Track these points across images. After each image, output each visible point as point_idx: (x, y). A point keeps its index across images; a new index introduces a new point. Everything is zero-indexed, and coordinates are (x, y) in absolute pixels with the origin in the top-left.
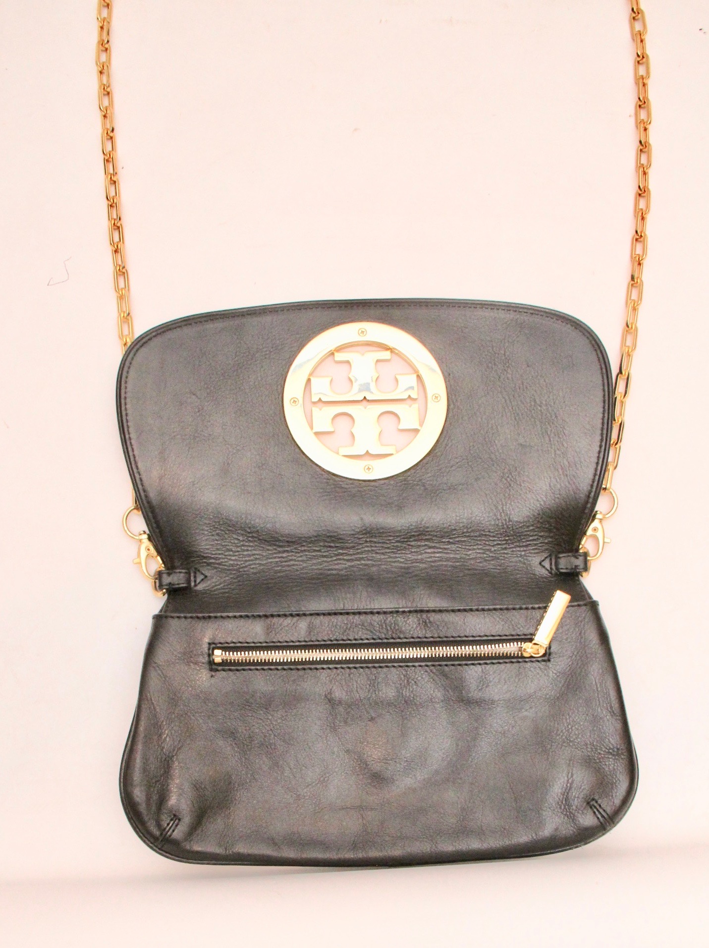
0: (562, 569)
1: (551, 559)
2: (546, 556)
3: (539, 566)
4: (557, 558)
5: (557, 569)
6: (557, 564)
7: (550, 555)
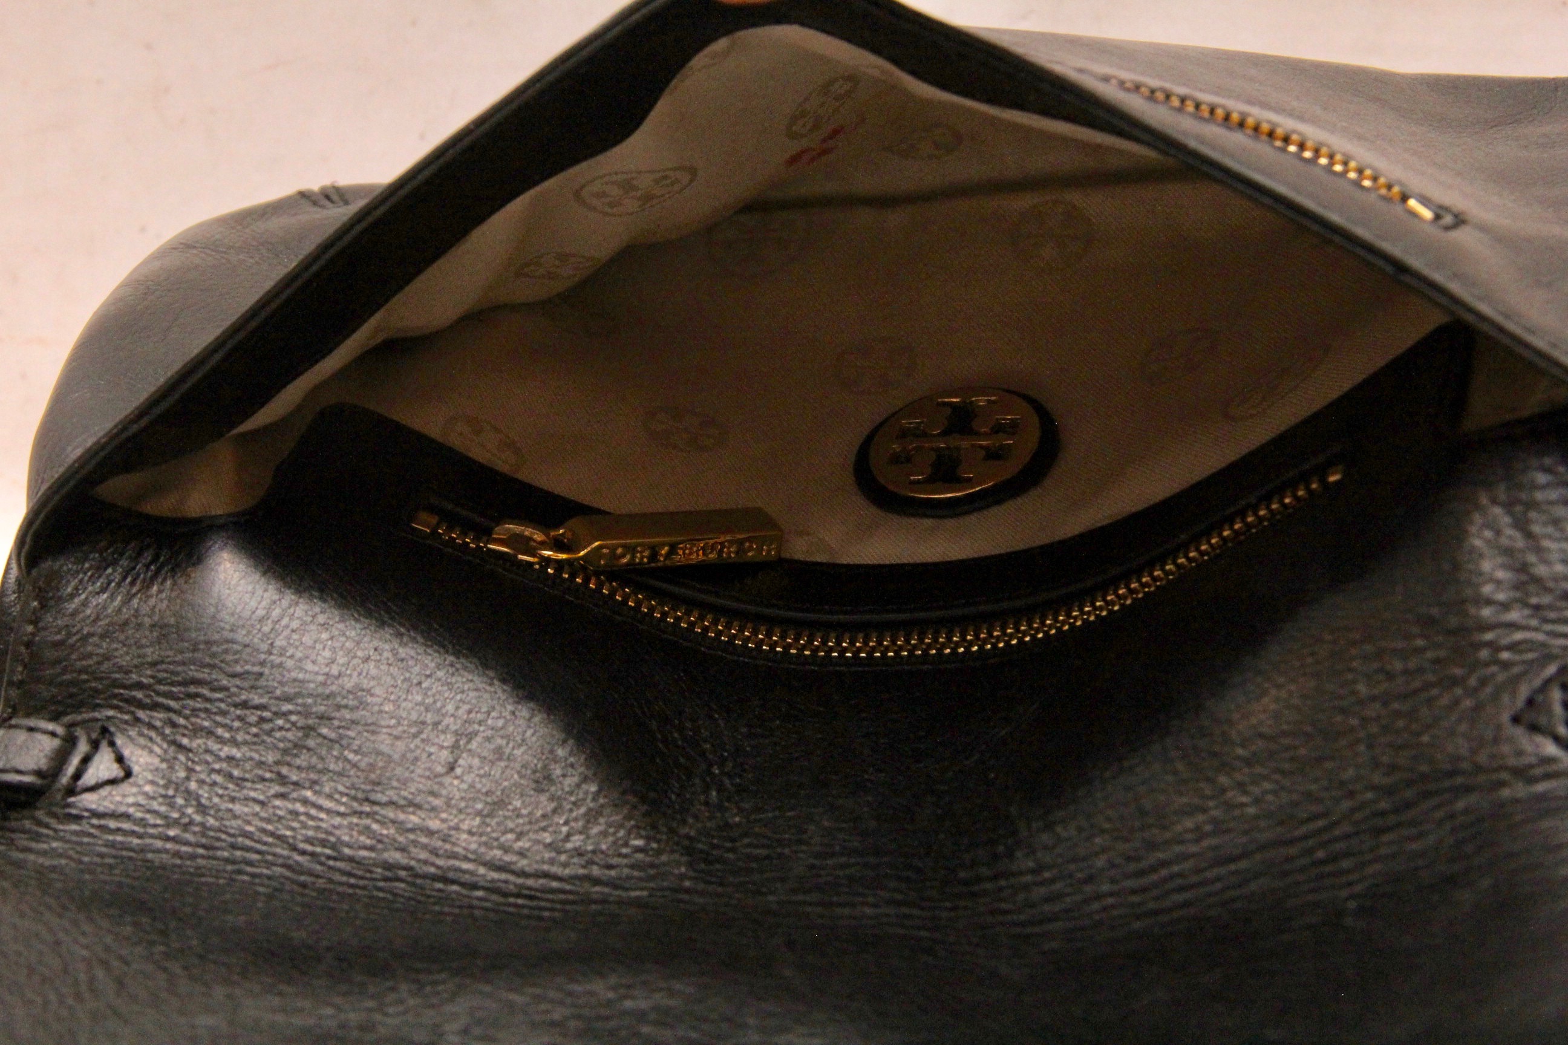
0: (53, 734)
1: (78, 776)
2: (87, 796)
3: (136, 769)
4: (49, 775)
5: (70, 742)
6: (61, 757)
7: (71, 791)
